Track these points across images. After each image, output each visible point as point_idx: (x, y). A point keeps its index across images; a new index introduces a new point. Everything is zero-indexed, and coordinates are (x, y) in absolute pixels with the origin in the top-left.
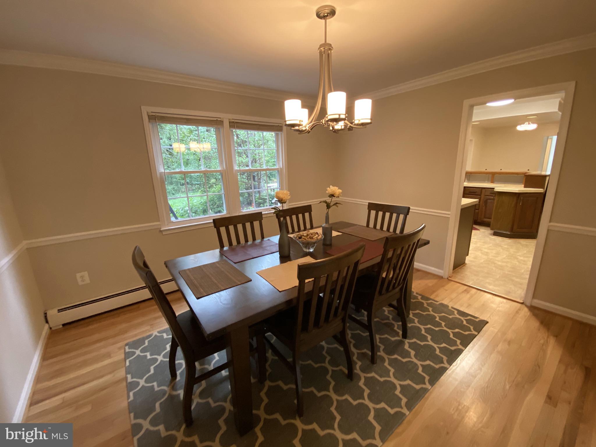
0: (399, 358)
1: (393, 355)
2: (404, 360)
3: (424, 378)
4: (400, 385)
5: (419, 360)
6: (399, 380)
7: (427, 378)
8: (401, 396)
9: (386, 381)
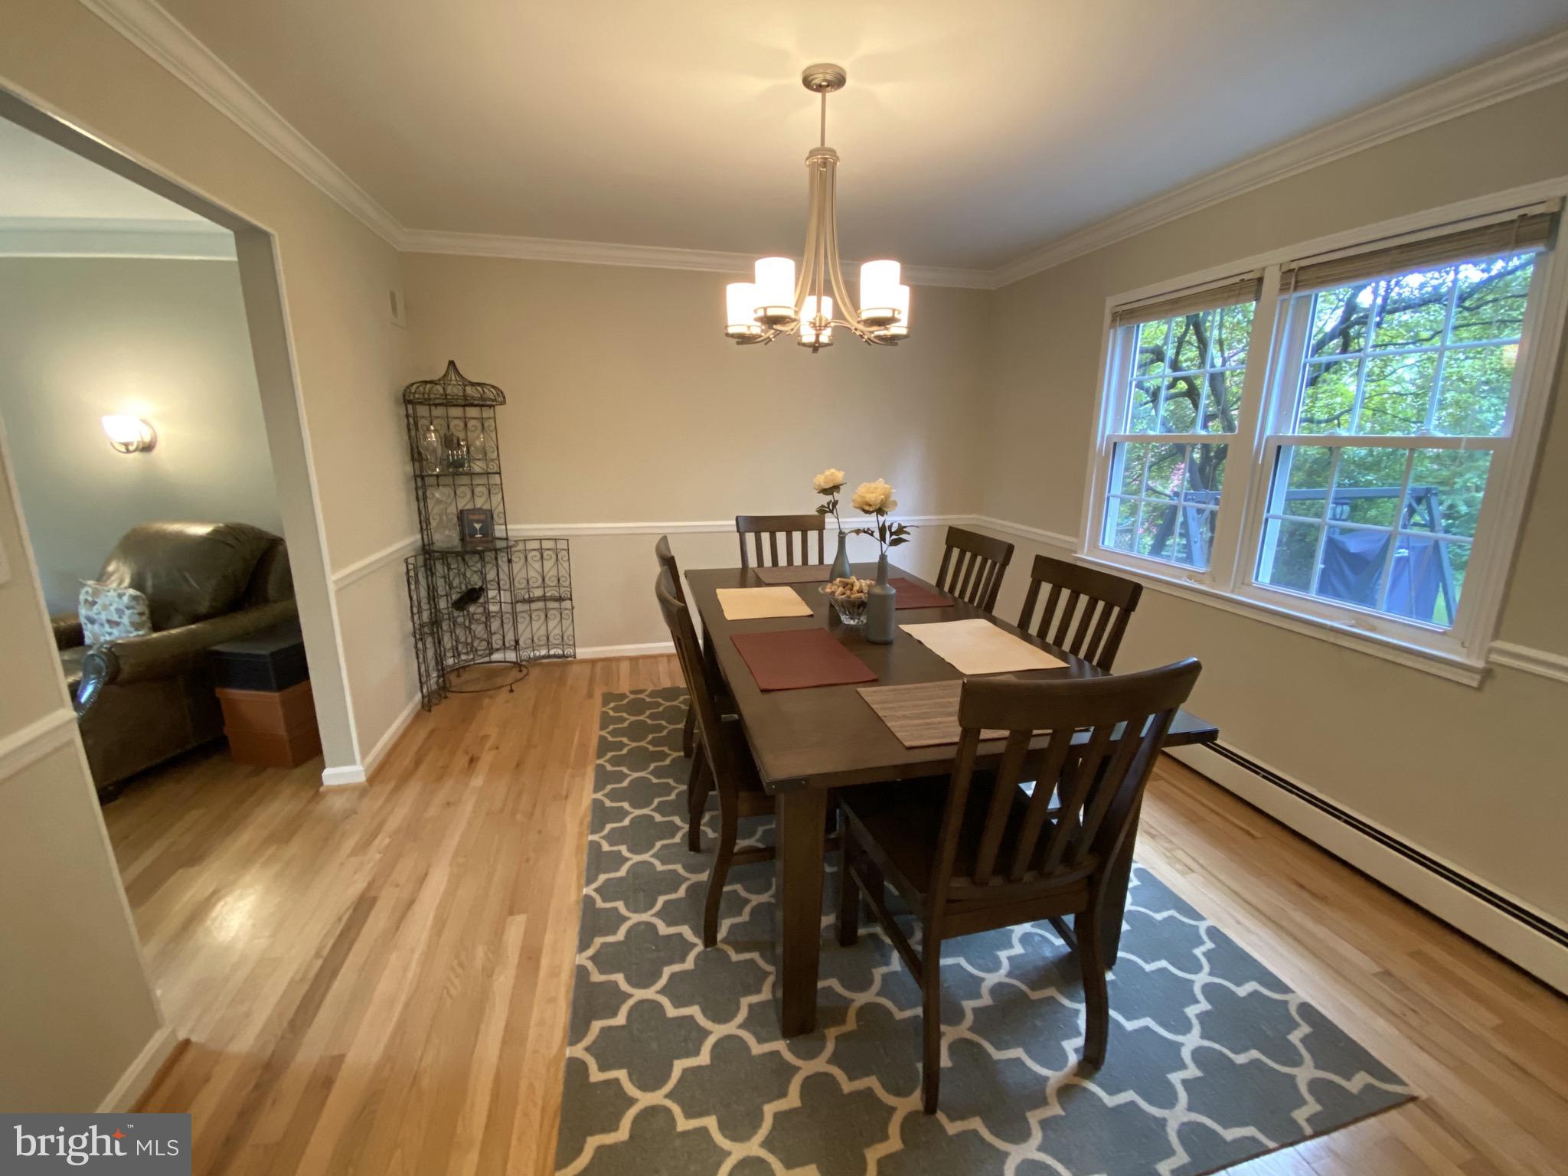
0: (673, 896)
1: (687, 890)
2: (661, 901)
3: (605, 900)
4: (627, 859)
5: (639, 924)
6: (637, 863)
7: (600, 904)
8: (615, 848)
9: (652, 846)
